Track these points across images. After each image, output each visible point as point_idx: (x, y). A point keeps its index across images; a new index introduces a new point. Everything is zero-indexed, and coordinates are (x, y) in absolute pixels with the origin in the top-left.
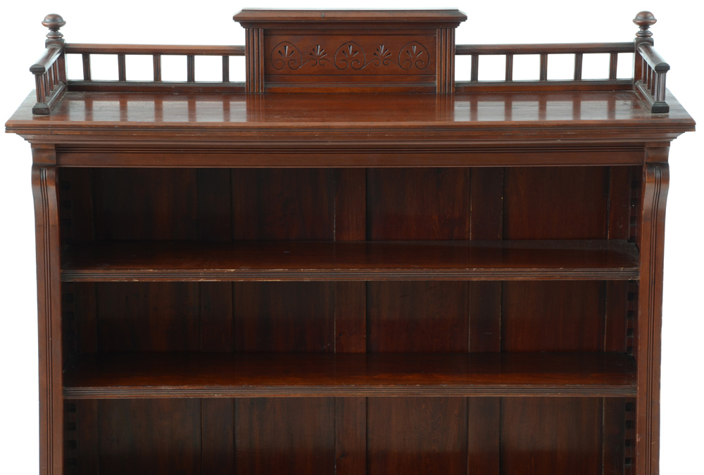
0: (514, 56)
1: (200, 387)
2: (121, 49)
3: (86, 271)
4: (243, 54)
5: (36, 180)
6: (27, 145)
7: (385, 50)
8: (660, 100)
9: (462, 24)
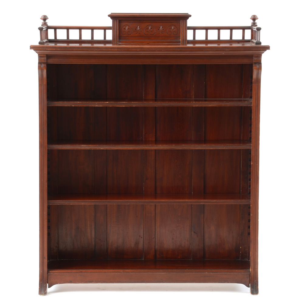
0: (208, 30)
1: (96, 145)
2: (68, 27)
3: (56, 102)
4: (111, 29)
5: (40, 68)
6: (37, 55)
7: (162, 28)
8: (258, 40)
9: (190, 18)
